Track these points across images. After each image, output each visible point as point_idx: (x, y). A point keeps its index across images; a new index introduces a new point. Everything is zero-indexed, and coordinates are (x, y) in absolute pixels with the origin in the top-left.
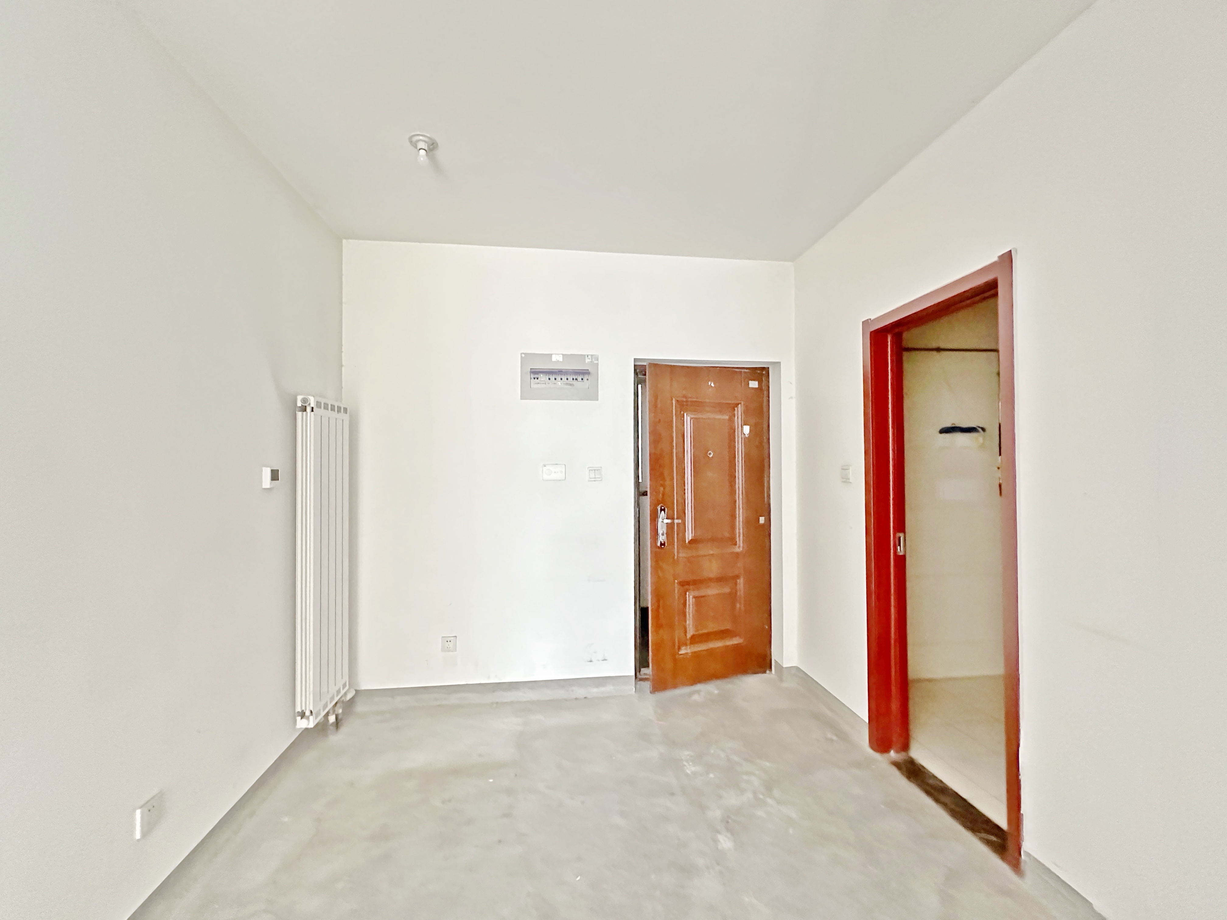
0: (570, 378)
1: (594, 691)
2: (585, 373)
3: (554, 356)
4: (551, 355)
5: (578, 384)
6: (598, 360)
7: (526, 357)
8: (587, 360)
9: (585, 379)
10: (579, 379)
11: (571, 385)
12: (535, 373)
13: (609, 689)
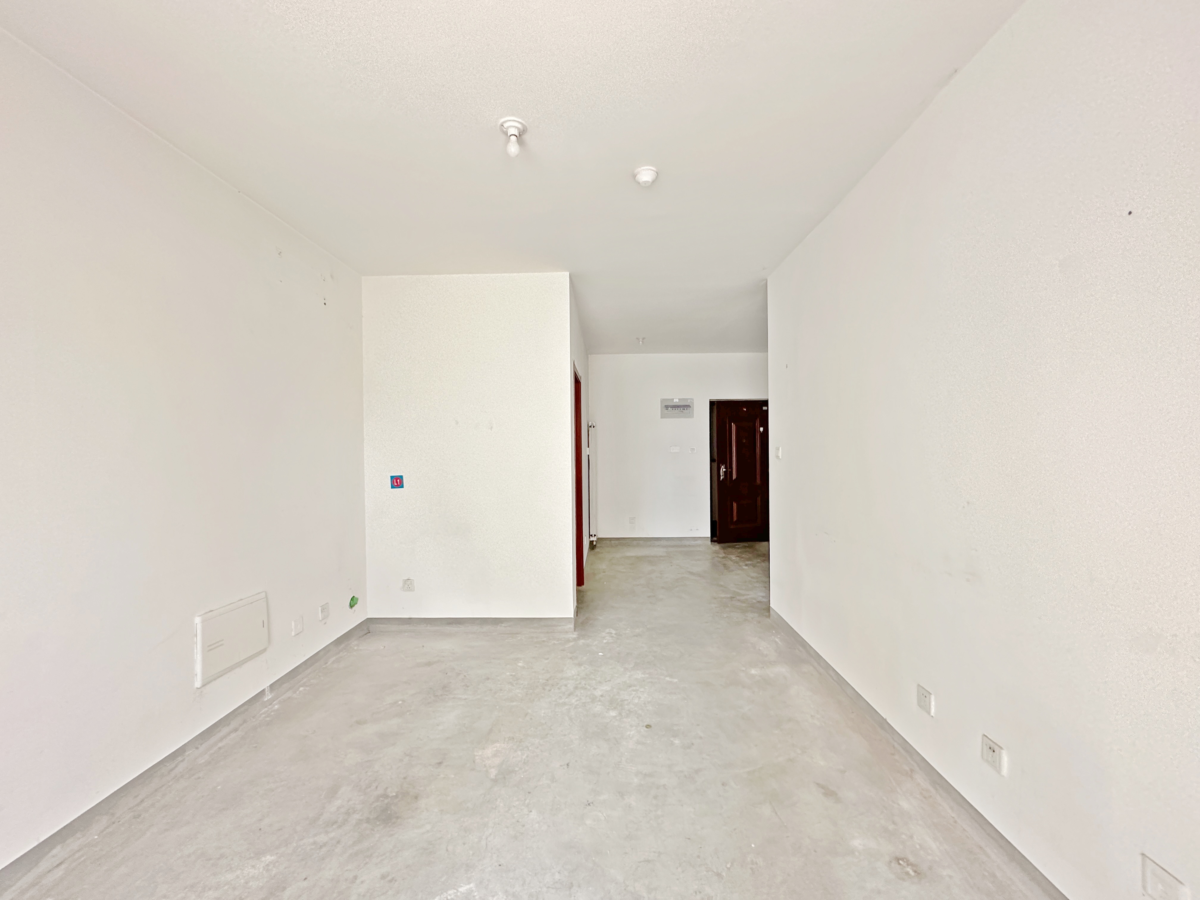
0: (682, 409)
1: (693, 543)
2: (688, 406)
3: (674, 400)
4: (673, 399)
5: (685, 411)
6: (693, 400)
7: (663, 401)
8: (689, 401)
9: (688, 409)
10: (686, 409)
11: (682, 412)
12: (667, 407)
13: (699, 542)
